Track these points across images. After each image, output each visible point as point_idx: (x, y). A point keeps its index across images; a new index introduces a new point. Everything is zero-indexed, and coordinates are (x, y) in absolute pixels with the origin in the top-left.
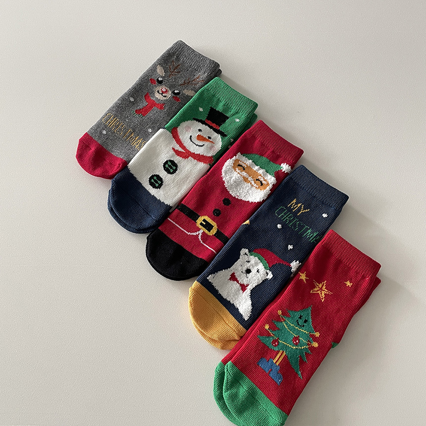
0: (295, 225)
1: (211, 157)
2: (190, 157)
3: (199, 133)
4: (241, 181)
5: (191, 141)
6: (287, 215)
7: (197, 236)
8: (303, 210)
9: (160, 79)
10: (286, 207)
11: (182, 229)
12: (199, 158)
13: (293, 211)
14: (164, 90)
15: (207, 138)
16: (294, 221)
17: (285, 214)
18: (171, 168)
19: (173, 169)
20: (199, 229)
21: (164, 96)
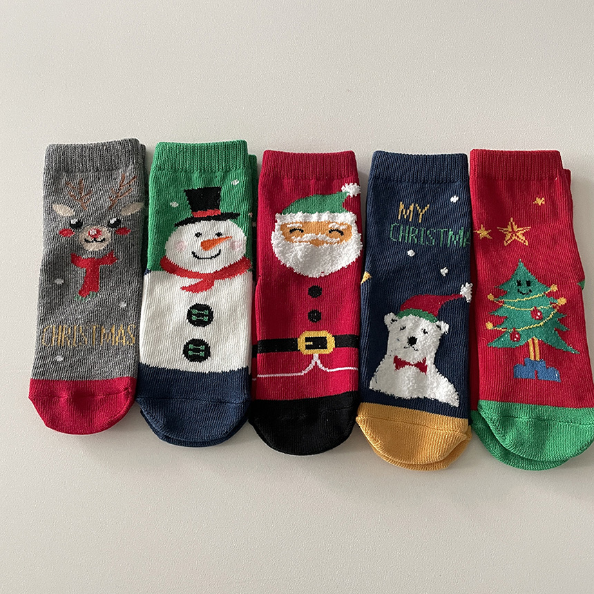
0: (427, 238)
1: (244, 258)
2: (216, 282)
3: (200, 240)
4: (312, 250)
5: (198, 258)
6: (407, 231)
7: (316, 366)
8: (421, 212)
9: (74, 222)
10: (397, 221)
11: (289, 375)
12: (229, 272)
13: (410, 220)
14: (93, 232)
15: (216, 237)
16: (422, 232)
17: (404, 231)
18: (203, 315)
19: (206, 316)
20: (311, 357)
21: (102, 241)
